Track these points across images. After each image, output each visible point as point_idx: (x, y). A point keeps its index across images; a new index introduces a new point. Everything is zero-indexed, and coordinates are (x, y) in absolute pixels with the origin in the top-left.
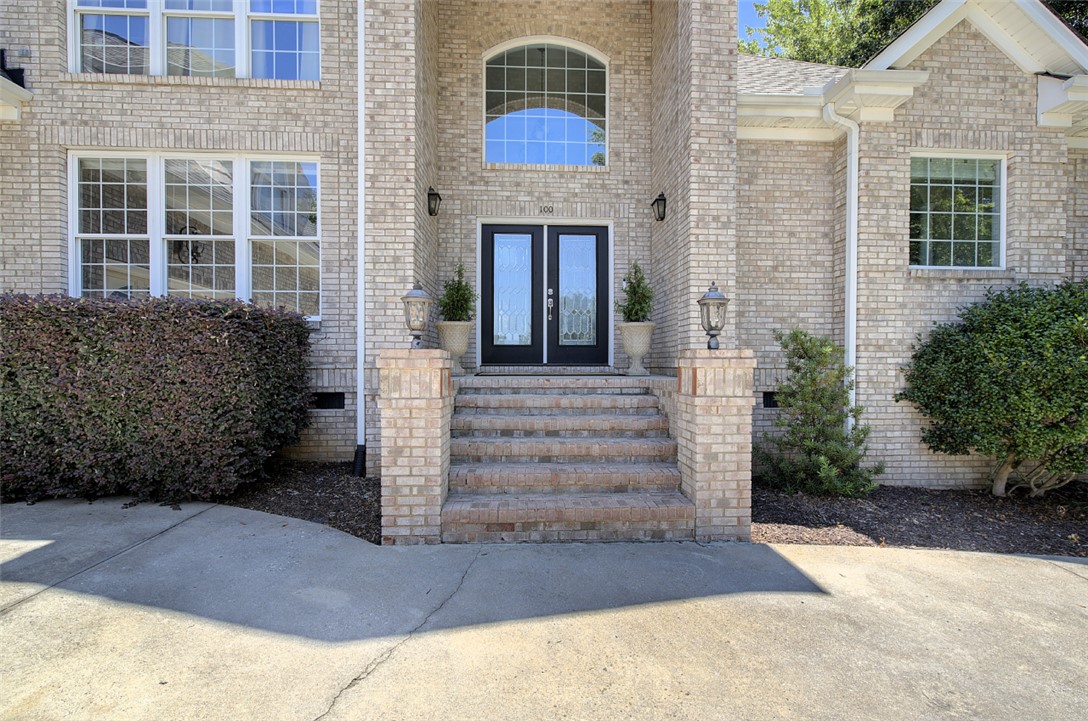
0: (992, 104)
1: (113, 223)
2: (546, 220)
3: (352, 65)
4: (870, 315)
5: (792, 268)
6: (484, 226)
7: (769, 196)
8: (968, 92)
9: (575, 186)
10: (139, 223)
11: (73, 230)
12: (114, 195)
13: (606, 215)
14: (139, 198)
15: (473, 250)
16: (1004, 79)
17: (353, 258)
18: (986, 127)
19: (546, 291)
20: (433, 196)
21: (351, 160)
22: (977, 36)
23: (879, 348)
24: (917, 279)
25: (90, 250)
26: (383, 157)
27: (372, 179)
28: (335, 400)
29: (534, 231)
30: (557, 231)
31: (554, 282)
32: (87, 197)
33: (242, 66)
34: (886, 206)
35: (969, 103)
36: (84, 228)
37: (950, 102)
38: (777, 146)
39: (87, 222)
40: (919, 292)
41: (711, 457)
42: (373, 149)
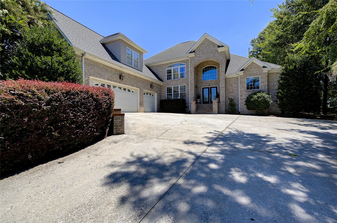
0: (257, 71)
1: (169, 92)
2: (210, 87)
3: (189, 76)
4: (241, 96)
5: (234, 91)
6: (203, 88)
7: (232, 83)
8: (254, 70)
9: (213, 82)
10: (171, 92)
11: (167, 94)
12: (169, 90)
13: (217, 85)
14: (171, 90)
15: (201, 91)
16: (258, 68)
17: (189, 94)
18: (256, 73)
19: (210, 95)
20: (196, 86)
21: (189, 85)
22: (255, 63)
23: (242, 99)
24: (247, 91)
25: (168, 95)
26: (191, 85)
27: (190, 87)
28: (187, 107)
29: (209, 88)
30: (211, 88)
31: (211, 94)
32: (167, 90)
33: (179, 77)
34: (243, 84)
35: (253, 71)
36: (167, 93)
37: (251, 71)
38: (232, 78)
39: (167, 92)
40: (247, 93)
41: (214, 108)
42: (190, 85)
